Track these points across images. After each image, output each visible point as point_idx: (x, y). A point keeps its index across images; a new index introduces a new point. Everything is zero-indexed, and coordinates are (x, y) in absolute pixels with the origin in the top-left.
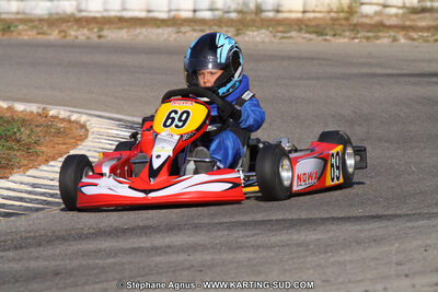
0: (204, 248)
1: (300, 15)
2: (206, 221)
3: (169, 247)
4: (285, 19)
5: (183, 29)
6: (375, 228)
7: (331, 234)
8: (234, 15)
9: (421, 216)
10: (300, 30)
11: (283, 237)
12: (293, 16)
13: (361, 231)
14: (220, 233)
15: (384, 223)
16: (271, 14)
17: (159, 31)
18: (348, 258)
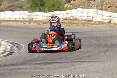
0: (29, 69)
1: (41, 20)
2: (29, 63)
3: (22, 68)
4: (38, 21)
5: (18, 23)
6: (64, 65)
7: (55, 66)
8: (27, 20)
9: (73, 62)
10: (42, 23)
11: (45, 66)
12: (40, 20)
13: (61, 65)
14: (32, 65)
15: (66, 64)
16: (35, 20)
17: (13, 23)
18: (60, 71)
